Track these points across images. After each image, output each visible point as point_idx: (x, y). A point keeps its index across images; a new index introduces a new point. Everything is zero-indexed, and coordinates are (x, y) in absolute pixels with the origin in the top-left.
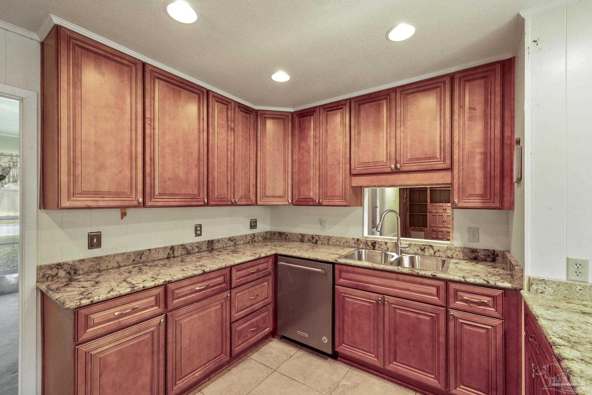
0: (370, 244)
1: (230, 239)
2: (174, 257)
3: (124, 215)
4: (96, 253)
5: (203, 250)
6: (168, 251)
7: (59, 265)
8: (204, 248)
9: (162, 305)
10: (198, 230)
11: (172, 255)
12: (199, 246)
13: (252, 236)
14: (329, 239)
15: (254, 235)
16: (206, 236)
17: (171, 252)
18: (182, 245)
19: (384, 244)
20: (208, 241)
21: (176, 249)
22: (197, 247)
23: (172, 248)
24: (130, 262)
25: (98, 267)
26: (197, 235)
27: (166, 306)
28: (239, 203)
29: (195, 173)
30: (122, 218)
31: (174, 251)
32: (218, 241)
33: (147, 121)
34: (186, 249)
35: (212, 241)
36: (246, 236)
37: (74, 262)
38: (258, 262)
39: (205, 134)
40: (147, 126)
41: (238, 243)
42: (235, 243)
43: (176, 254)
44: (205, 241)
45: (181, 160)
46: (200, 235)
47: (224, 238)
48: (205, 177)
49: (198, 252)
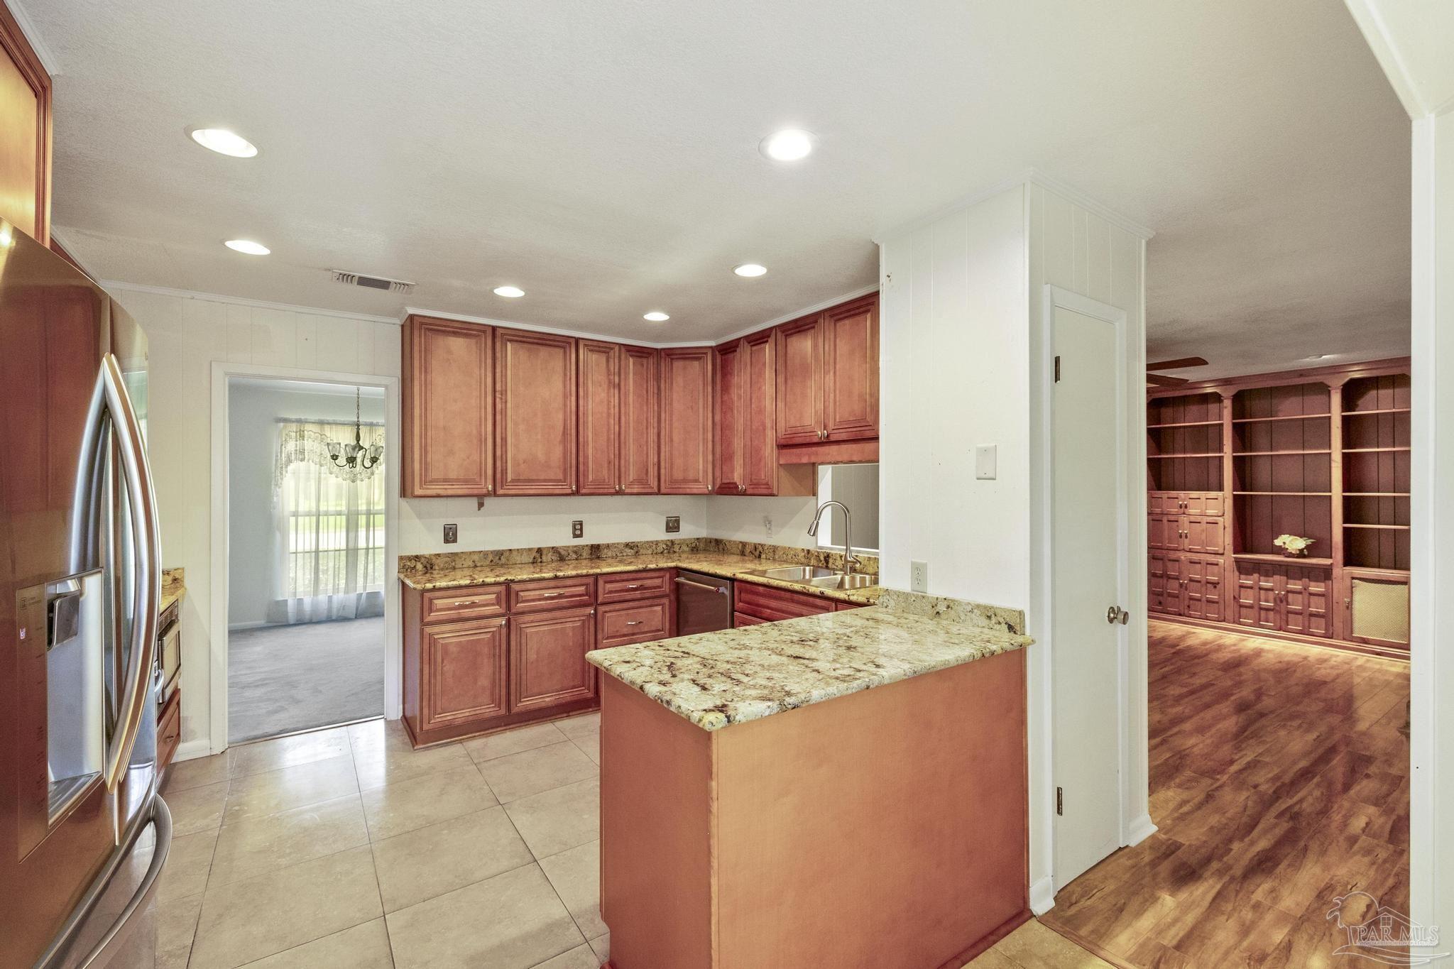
0: (822, 558)
1: (627, 545)
2: (541, 562)
3: (481, 505)
4: (451, 548)
5: (584, 557)
6: (534, 554)
7: (417, 557)
8: (585, 554)
9: (504, 605)
10: (578, 529)
11: (540, 560)
12: (577, 551)
13: (669, 544)
14: (774, 549)
15: (672, 542)
16: (589, 539)
17: (538, 555)
18: (553, 548)
19: (839, 559)
20: (592, 545)
21: (544, 552)
22: (575, 552)
23: (539, 550)
24: (488, 563)
25: (453, 564)
26: (575, 536)
27: (509, 608)
28: (627, 491)
29: (557, 452)
30: (479, 509)
31: (541, 555)
32: (608, 546)
33: (498, 395)
34: (559, 553)
35: (599, 545)
36: (657, 543)
37: (430, 555)
38: (644, 575)
39: (574, 399)
40: (498, 400)
41: (642, 551)
42: (637, 552)
43: (544, 558)
44: (587, 545)
45: (539, 437)
46: (581, 536)
47: (618, 544)
48: (574, 456)
49: (577, 559)
